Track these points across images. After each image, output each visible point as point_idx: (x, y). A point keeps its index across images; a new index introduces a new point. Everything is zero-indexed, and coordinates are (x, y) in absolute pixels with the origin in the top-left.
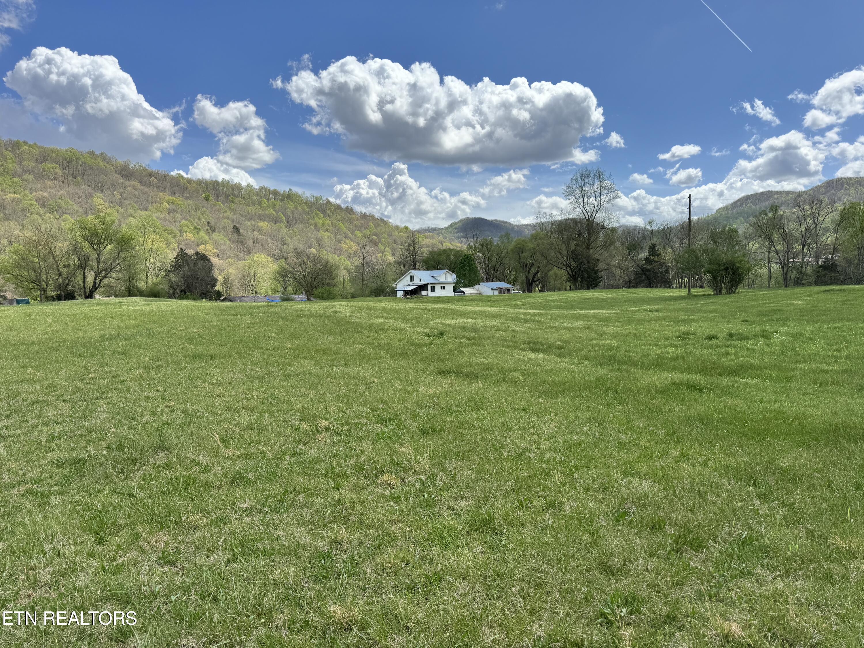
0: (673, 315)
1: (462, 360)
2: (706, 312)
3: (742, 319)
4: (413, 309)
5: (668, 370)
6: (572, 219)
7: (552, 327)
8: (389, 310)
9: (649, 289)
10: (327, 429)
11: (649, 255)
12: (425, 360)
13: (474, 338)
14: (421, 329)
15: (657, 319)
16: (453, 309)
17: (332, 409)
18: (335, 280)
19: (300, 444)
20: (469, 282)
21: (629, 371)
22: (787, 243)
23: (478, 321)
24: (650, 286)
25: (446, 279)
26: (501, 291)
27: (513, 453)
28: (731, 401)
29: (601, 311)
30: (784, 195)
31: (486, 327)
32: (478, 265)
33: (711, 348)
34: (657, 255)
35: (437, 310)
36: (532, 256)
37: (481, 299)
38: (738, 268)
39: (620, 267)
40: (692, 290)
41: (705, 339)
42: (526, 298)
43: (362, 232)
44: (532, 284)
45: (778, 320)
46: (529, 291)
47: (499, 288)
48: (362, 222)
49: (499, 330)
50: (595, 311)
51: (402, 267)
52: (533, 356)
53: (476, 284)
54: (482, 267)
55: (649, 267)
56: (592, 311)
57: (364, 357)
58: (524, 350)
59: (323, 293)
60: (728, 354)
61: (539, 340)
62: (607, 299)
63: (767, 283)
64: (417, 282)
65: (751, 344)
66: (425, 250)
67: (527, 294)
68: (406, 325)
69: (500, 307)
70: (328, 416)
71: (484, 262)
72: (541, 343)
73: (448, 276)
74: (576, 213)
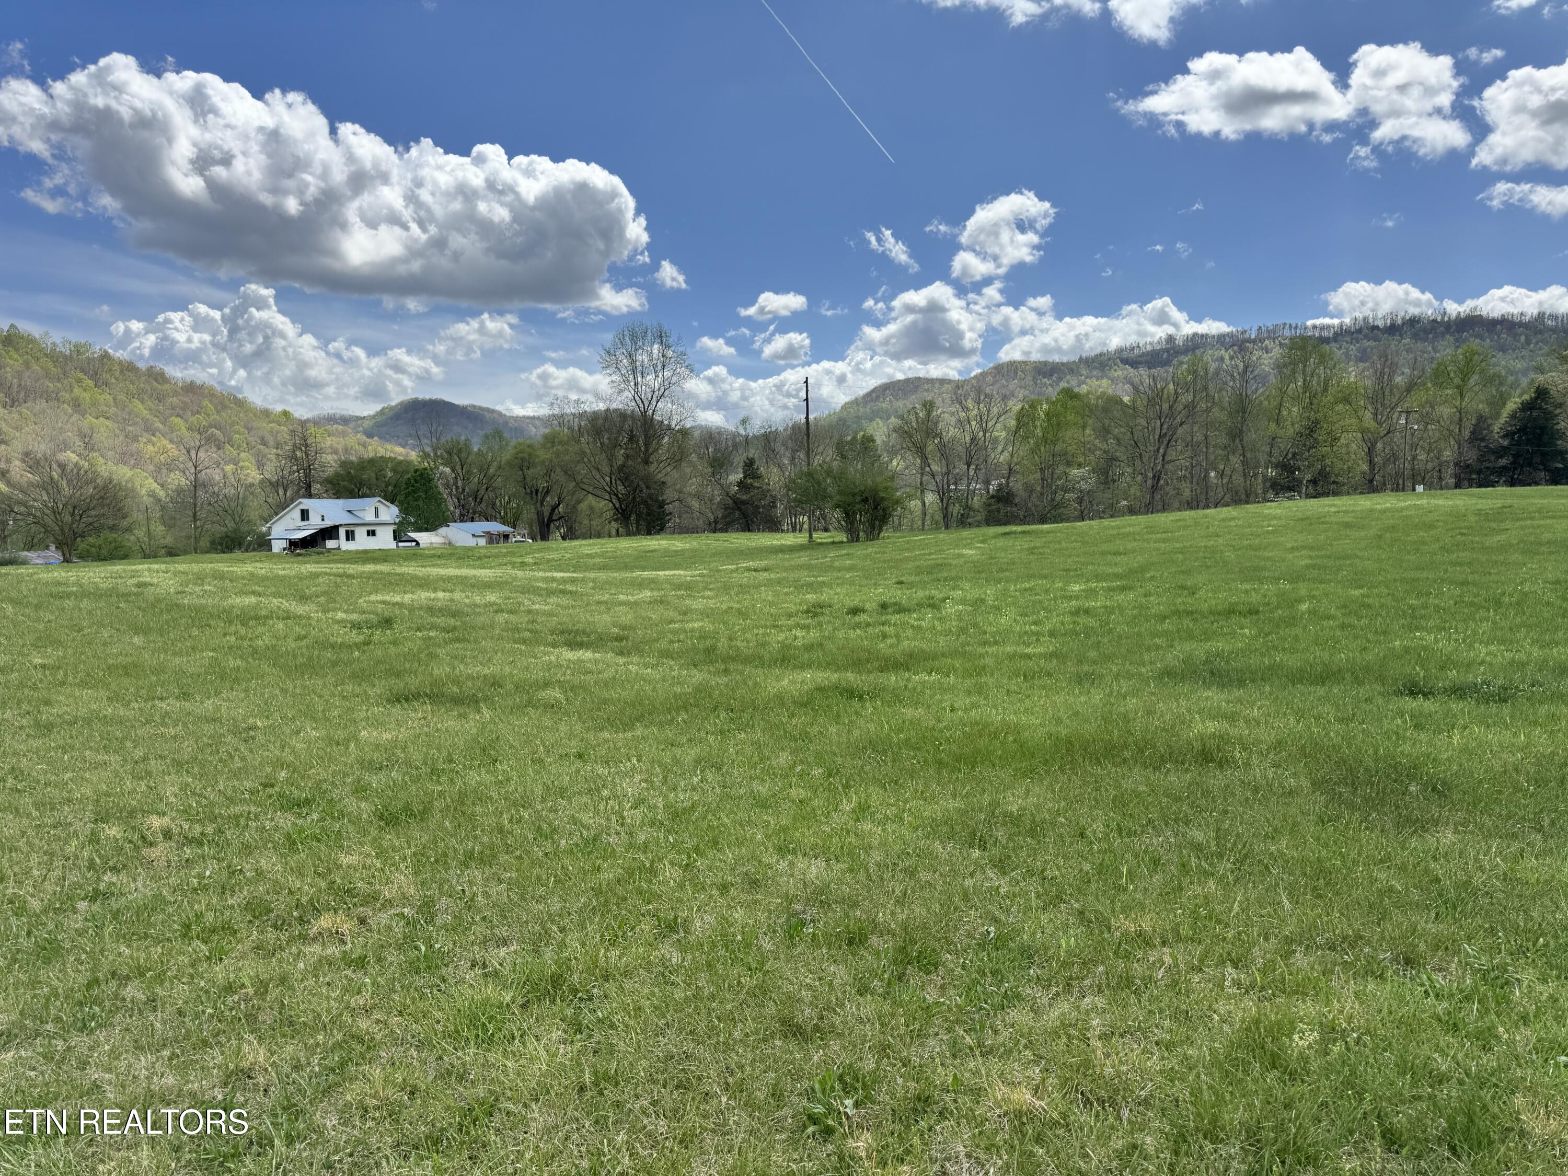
0: (792, 576)
1: (436, 672)
2: (839, 570)
3: (894, 580)
4: (317, 575)
5: (802, 667)
6: (615, 411)
7: (599, 603)
8: (264, 579)
9: (748, 534)
10: (167, 835)
11: (745, 477)
12: (359, 677)
13: (455, 628)
14: (341, 615)
15: (769, 584)
16: (403, 574)
17: (170, 791)
18: (129, 520)
19: (104, 873)
20: (427, 523)
21: (741, 673)
22: (947, 459)
23: (457, 595)
24: (747, 528)
25: (377, 516)
26: (492, 538)
27: (576, 839)
28: (909, 712)
29: (677, 572)
30: (937, 385)
31: (475, 605)
32: (441, 489)
33: (860, 628)
34: (757, 477)
35: (371, 575)
36: (548, 473)
37: (452, 553)
38: (883, 499)
39: (698, 496)
40: (815, 535)
41: (847, 614)
42: (540, 550)
43: (186, 421)
44: (548, 526)
45: (945, 580)
46: (544, 537)
47: (488, 533)
48: (186, 399)
49: (502, 611)
50: (667, 573)
51: (281, 492)
52: (570, 655)
53: (440, 526)
54: (450, 494)
55: (744, 497)
56: (660, 573)
57: (223, 677)
58: (554, 645)
59: (100, 547)
60: (885, 636)
61: (580, 626)
62: (682, 550)
63: (920, 523)
64: (315, 523)
65: (915, 620)
66: (329, 458)
67: (540, 544)
68: (307, 608)
69: (491, 568)
70: (162, 807)
71: (455, 483)
72: (584, 632)
73: (382, 509)
74: (623, 401)
